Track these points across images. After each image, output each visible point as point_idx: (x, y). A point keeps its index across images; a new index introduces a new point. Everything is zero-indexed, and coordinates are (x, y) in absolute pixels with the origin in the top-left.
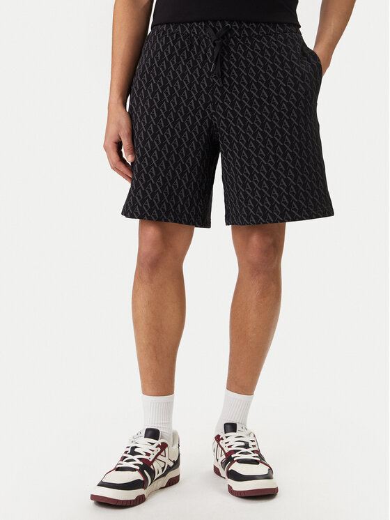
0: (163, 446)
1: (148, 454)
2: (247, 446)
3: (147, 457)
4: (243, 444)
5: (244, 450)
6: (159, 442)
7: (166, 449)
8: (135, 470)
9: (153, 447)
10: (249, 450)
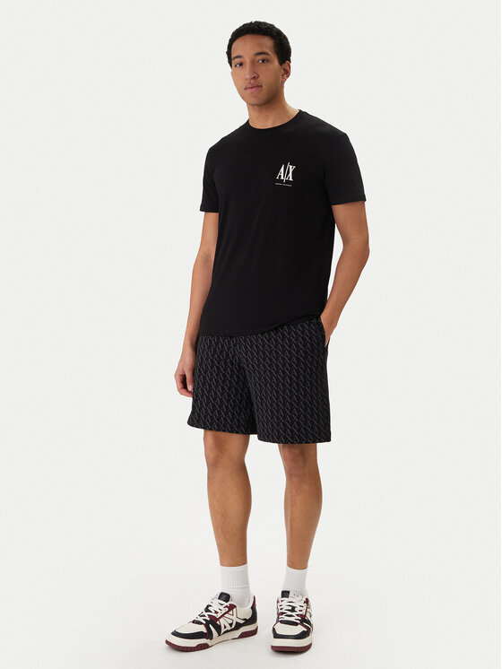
0: (232, 607)
1: (216, 612)
2: (293, 609)
3: (215, 615)
4: (290, 608)
5: (289, 613)
6: (228, 604)
7: (234, 610)
8: (202, 623)
9: (222, 607)
10: (294, 614)
